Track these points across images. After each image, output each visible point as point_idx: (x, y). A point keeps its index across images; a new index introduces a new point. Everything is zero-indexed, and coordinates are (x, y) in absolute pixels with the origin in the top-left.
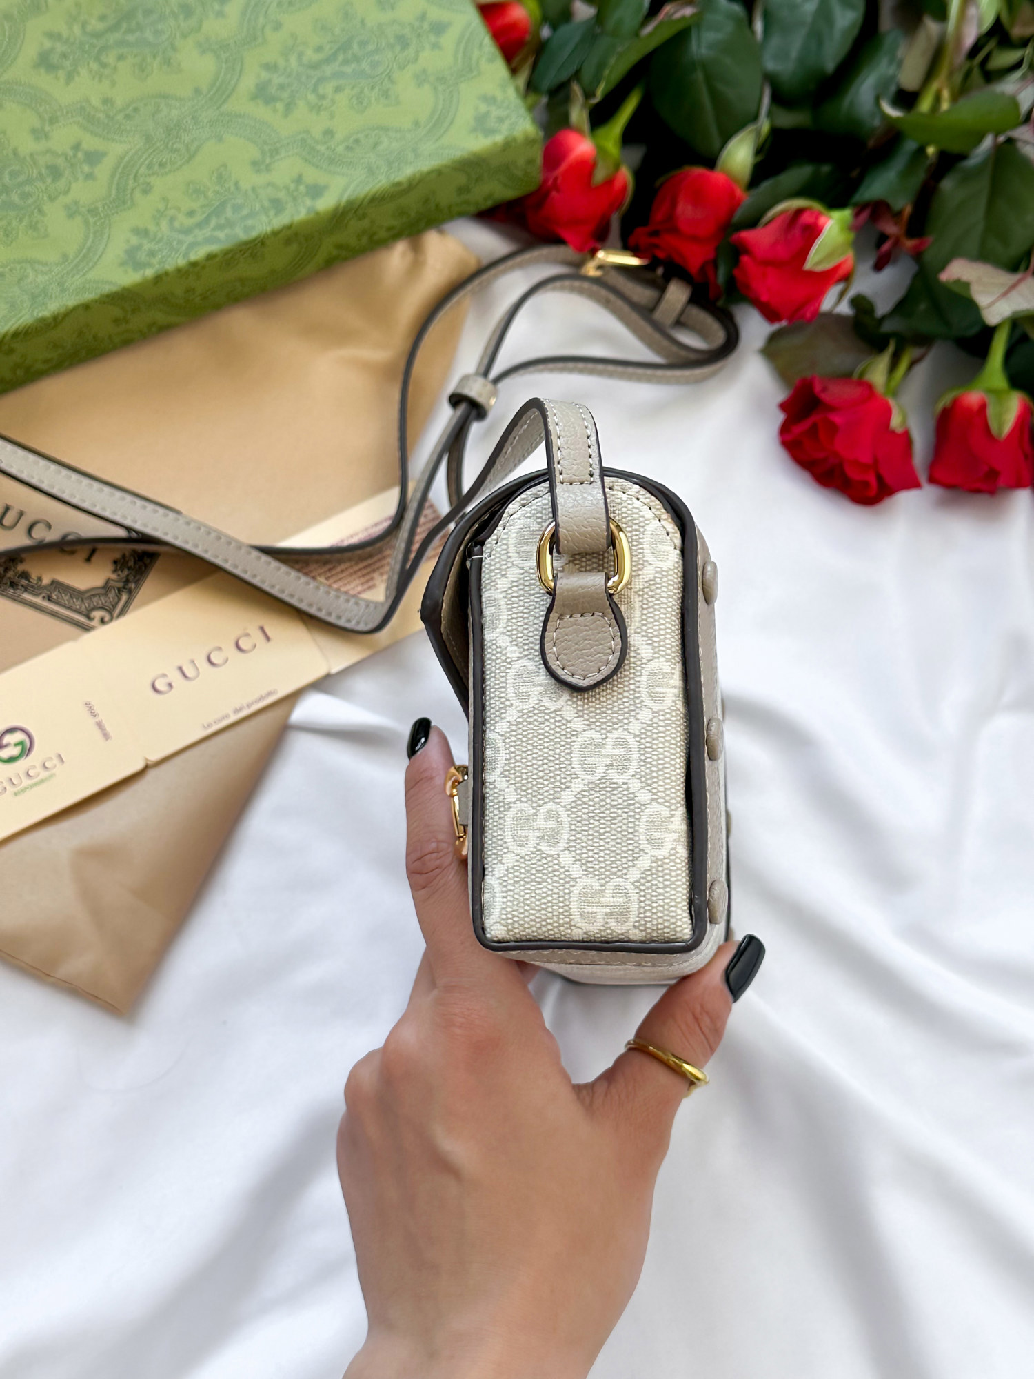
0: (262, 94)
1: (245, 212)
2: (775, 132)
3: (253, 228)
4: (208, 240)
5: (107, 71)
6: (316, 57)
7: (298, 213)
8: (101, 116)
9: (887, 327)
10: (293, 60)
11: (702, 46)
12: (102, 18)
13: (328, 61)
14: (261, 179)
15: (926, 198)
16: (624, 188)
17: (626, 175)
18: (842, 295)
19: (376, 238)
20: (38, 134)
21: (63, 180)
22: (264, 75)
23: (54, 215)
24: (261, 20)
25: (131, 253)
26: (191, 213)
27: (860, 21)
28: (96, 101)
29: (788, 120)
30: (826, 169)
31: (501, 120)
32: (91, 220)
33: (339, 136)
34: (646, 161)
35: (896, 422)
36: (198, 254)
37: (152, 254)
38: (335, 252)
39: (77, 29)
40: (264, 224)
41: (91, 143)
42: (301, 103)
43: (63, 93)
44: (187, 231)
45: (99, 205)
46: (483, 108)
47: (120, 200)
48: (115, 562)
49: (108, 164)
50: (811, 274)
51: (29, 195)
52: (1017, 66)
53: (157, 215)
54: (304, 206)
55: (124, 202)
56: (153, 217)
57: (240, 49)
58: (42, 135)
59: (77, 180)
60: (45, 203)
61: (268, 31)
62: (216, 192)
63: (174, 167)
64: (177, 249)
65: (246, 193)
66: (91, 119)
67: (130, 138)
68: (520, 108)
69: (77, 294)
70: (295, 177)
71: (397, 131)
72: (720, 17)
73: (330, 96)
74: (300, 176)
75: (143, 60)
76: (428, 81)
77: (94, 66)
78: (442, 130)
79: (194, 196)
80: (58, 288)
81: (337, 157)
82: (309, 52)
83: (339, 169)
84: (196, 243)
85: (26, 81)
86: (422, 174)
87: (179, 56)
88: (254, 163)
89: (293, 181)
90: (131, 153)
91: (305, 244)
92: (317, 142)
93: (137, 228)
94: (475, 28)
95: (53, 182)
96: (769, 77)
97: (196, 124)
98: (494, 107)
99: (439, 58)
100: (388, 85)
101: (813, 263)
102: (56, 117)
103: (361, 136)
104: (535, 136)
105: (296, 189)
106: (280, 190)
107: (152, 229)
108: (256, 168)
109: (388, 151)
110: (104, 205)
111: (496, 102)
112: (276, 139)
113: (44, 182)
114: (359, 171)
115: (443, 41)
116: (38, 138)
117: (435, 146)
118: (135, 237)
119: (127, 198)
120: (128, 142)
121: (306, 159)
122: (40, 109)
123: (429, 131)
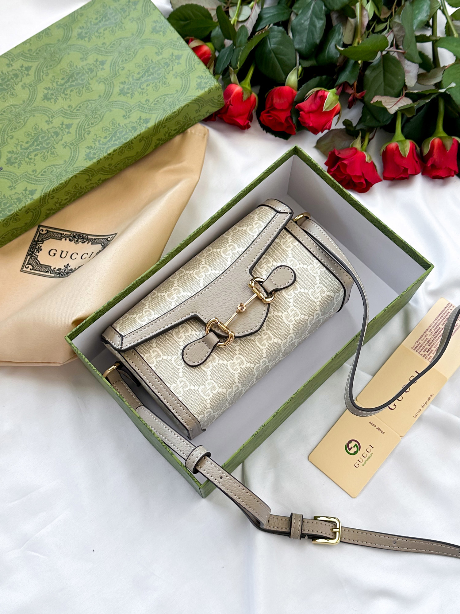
0: (122, 92)
1: (124, 133)
2: (304, 69)
3: (127, 138)
4: (113, 145)
5: (67, 96)
6: (138, 76)
7: (142, 129)
8: (69, 112)
9: (358, 128)
10: (131, 79)
11: (271, 44)
12: (63, 79)
13: (142, 77)
14: (127, 121)
15: (361, 79)
16: (255, 99)
17: (254, 95)
18: (338, 119)
19: (171, 134)
21: (60, 136)
22: (122, 86)
23: (59, 148)
24: (117, 68)
25: (87, 155)
26: (105, 138)
27: (325, 24)
28: (66, 107)
29: (307, 64)
30: (324, 77)
31: (206, 83)
32: (72, 147)
33: (151, 101)
34: (260, 90)
35: (367, 159)
36: (110, 151)
37: (95, 154)
38: (158, 142)
39: (55, 84)
40: (131, 136)
41: (67, 121)
42: (136, 93)
43: (55, 107)
44: (105, 144)
45: (73, 141)
46: (199, 81)
47: (81, 138)
49: (74, 127)
50: (326, 112)
51: (49, 143)
52: (386, 28)
53: (94, 141)
54: (143, 127)
55: (82, 139)
56: (93, 142)
57: (112, 79)
58: (50, 122)
59: (64, 135)
60: (55, 145)
61: (120, 71)
62: (112, 129)
63: (97, 123)
64: (103, 150)
65: (123, 127)
66: (65, 113)
67: (80, 117)
68: (212, 77)
69: (71, 173)
70: (139, 118)
71: (171, 95)
72: (276, 33)
73: (145, 88)
74: (140, 117)
75: (79, 90)
76: (178, 76)
77: (63, 95)
78: (186, 91)
79: (105, 132)
80: (65, 172)
81: (152, 108)
82: (135, 75)
83: (153, 112)
84: (109, 147)
85: (41, 106)
86: (182, 107)
87: (91, 86)
88: (124, 116)
89: (138, 119)
90: (81, 122)
91: (146, 141)
92: (144, 105)
93: (88, 146)
94: (191, 54)
95: (56, 137)
96: (297, 50)
97: (101, 107)
98: (203, 79)
99: (180, 67)
100: (165, 80)
101: (326, 108)
102: (53, 115)
103: (159, 99)
104: (219, 86)
105: (140, 122)
106: (134, 123)
107: (93, 146)
108: (125, 117)
109: (169, 102)
110: (75, 141)
111: (203, 77)
112: (130, 107)
113: (53, 138)
114: (160, 111)
115: (181, 61)
116: (49, 124)
117: (185, 97)
118: (88, 150)
119: (83, 137)
120: (79, 118)
121: (141, 111)
122: (47, 114)
123: (182, 93)
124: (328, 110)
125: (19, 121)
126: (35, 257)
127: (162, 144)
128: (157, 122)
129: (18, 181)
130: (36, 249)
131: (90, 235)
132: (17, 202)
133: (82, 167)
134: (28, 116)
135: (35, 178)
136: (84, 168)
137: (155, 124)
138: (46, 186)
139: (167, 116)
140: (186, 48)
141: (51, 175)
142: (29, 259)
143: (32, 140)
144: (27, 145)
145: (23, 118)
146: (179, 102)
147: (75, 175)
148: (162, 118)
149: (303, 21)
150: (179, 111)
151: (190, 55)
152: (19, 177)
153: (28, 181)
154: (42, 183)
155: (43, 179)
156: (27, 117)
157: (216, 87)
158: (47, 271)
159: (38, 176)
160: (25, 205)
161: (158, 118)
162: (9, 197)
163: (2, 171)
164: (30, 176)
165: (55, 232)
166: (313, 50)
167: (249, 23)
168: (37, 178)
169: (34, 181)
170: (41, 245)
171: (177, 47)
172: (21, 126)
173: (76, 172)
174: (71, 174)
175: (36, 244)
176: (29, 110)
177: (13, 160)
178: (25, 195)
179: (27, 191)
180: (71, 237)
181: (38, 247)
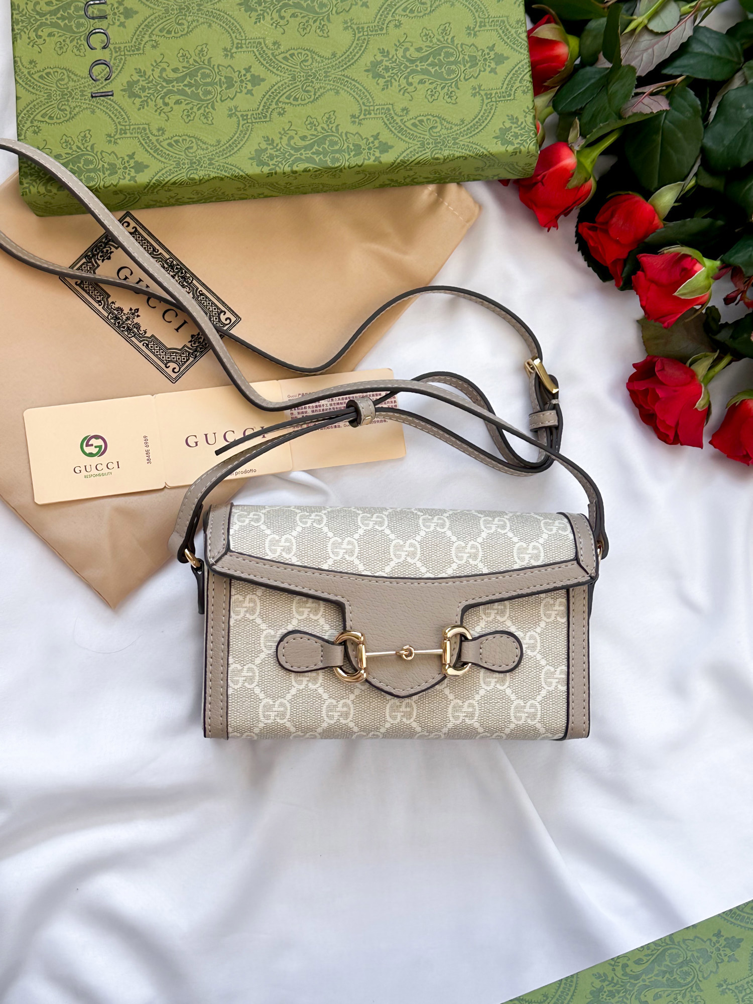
0: (374, 70)
1: (337, 147)
2: (697, 186)
3: (338, 160)
4: (309, 160)
5: (282, 22)
6: (416, 55)
7: (369, 158)
8: (269, 53)
10: (400, 53)
13: (422, 59)
14: (353, 129)
16: (588, 192)
17: (592, 183)
19: (415, 180)
20: (228, 53)
21: (233, 90)
23: (221, 112)
24: (390, 18)
25: (260, 152)
26: (303, 138)
28: (269, 42)
29: (708, 181)
30: (719, 223)
31: (516, 136)
32: (242, 123)
33: (412, 114)
35: (700, 404)
36: (300, 167)
37: (271, 157)
38: (387, 182)
40: (345, 160)
41: (258, 70)
42: (395, 84)
43: (251, 29)
44: (297, 150)
45: (250, 113)
46: (508, 124)
47: (263, 116)
48: (193, 336)
49: (264, 87)
50: (677, 299)
51: (210, 92)
53: (283, 132)
54: (374, 155)
55: (265, 117)
56: (280, 133)
57: (370, 33)
58: (229, 54)
59: (241, 91)
60: (217, 102)
61: (391, 25)
62: (323, 128)
63: (303, 103)
64: (288, 159)
65: (341, 135)
66: (262, 53)
67: (282, 74)
68: (532, 130)
69: (218, 169)
70: (375, 134)
71: (449, 123)
72: (686, 104)
73: (415, 84)
74: (378, 134)
75: (307, 21)
76: (480, 94)
77: (276, 16)
78: (477, 131)
79: (309, 127)
80: (208, 162)
81: (405, 128)
82: (412, 49)
83: (403, 137)
84: (300, 159)
85: (230, 13)
86: (453, 156)
87: (330, 26)
88: (353, 116)
89: (372, 136)
90: (280, 84)
91: (368, 176)
92: (396, 114)
93: (267, 137)
94: (523, 66)
95: (226, 89)
96: (703, 151)
97: (326, 77)
98: (516, 125)
99: (491, 81)
100: (454, 89)
101: (681, 292)
102: (241, 44)
103: (425, 119)
104: (534, 152)
105: (373, 142)
106: (363, 140)
107: (277, 141)
108: (353, 119)
109: (438, 134)
110: (253, 114)
111: (516, 123)
112: (372, 104)
113: (221, 87)
114: (415, 142)
115: (499, 69)
116: (226, 55)
117: (468, 140)
118: (265, 143)
119: (268, 115)
120: (280, 76)
121: (385, 124)
122: (234, 36)
123: (468, 129)
124: (683, 297)
125: (180, 22)
126: (93, 265)
127: (393, 186)
128: (398, 161)
129: (126, 133)
130: (103, 252)
131: (198, 279)
132: (107, 170)
133: (240, 169)
134: (201, 20)
135: (155, 143)
136: (241, 173)
137: (395, 161)
138: (167, 169)
139: (421, 158)
140: (521, 48)
141: (183, 153)
142: (83, 264)
143: (184, 70)
144: (173, 75)
145: (190, 19)
146: (455, 144)
147: (221, 176)
148: (411, 157)
149: (744, 106)
150: (445, 160)
151: (520, 65)
152: (132, 127)
153: (143, 142)
154: (163, 159)
155: (167, 152)
156: (198, 21)
157: (528, 152)
158: (100, 301)
159: (161, 144)
160: (118, 183)
161: (404, 154)
162: (99, 154)
163: (110, 99)
164: (150, 135)
165: (145, 239)
166: (729, 169)
167: (660, 43)
168: (158, 146)
169: (151, 149)
170: (113, 249)
171: (508, 38)
172: (181, 33)
173: (225, 171)
174: (216, 170)
175: (106, 244)
176: (208, 11)
177: (136, 89)
178: (126, 165)
179: (133, 160)
180: (167, 263)
181: (107, 250)
